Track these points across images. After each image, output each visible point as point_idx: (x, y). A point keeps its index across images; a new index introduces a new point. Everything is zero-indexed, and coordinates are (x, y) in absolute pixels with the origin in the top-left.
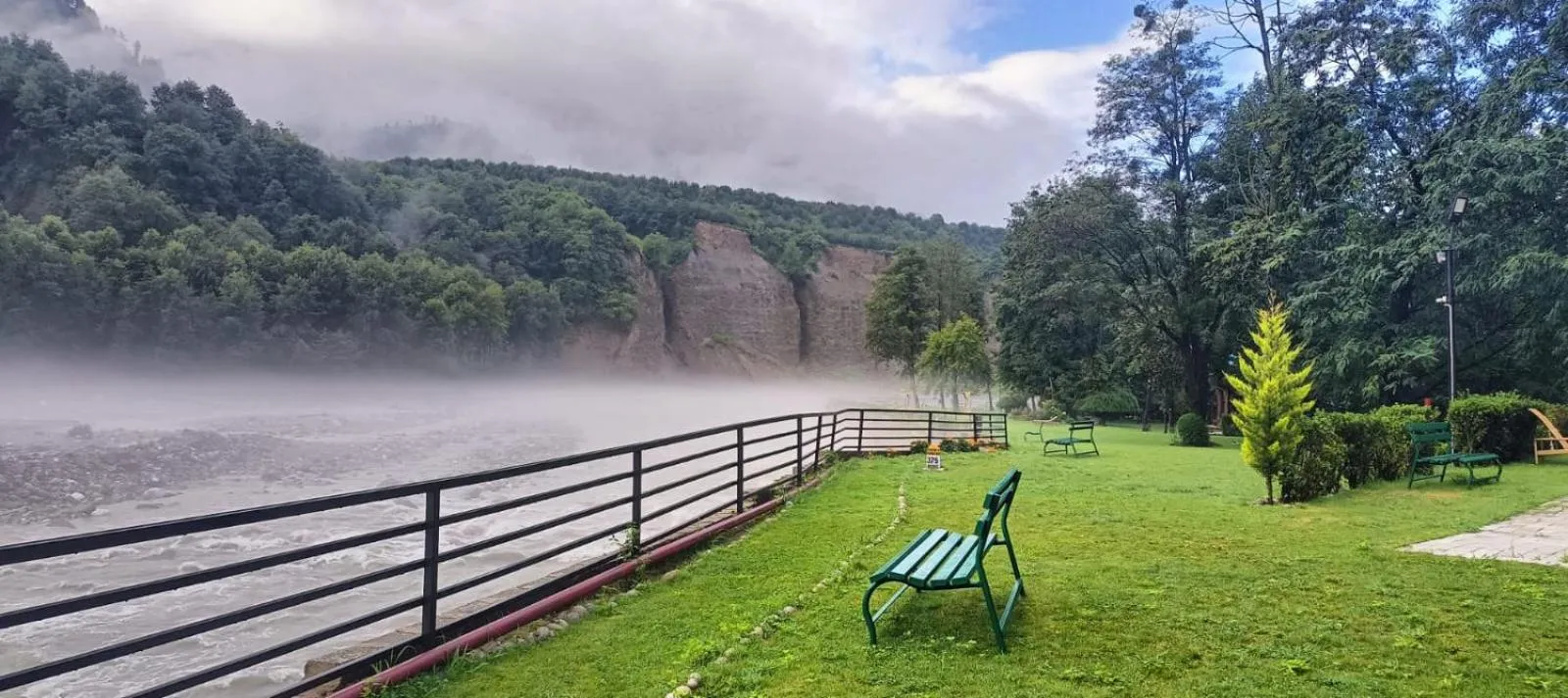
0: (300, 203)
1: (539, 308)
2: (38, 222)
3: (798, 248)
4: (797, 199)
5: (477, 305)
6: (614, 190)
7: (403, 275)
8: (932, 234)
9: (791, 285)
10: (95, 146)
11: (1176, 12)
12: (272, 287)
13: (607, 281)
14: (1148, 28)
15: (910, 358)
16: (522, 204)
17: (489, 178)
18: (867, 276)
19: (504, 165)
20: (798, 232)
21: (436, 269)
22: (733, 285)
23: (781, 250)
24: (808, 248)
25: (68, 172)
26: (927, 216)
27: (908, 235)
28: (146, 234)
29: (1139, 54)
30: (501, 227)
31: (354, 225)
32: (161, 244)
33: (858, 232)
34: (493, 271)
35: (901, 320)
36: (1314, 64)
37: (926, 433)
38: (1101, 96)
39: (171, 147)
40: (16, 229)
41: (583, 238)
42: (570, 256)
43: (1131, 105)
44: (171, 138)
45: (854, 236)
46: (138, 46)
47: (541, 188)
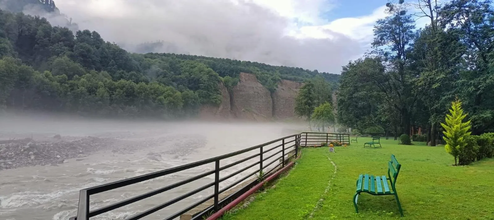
0: (119, 67)
1: (192, 99)
2: (43, 72)
3: (272, 81)
4: (271, 65)
5: (174, 98)
6: (215, 63)
7: (151, 89)
8: (314, 76)
9: (270, 92)
10: (59, 50)
11: (400, 5)
12: (112, 93)
13: (213, 91)
14: (391, 10)
15: (309, 115)
16: (186, 67)
17: (177, 59)
18: (294, 89)
19: (181, 55)
20: (272, 75)
21: (162, 88)
22: (251, 92)
23: (266, 81)
24: (275, 80)
25: (51, 57)
26: (312, 70)
27: (307, 76)
28: (75, 77)
29: (388, 19)
30: (180, 74)
31: (136, 73)
32: (79, 79)
33: (291, 76)
34: (178, 88)
35: (306, 103)
36: (449, 21)
37: (326, 140)
38: (375, 32)
39: (82, 50)
40: (36, 75)
41: (205, 77)
42: (201, 83)
43: (386, 35)
44: (82, 47)
45: (289, 77)
46: (71, 19)
47: (192, 62)
